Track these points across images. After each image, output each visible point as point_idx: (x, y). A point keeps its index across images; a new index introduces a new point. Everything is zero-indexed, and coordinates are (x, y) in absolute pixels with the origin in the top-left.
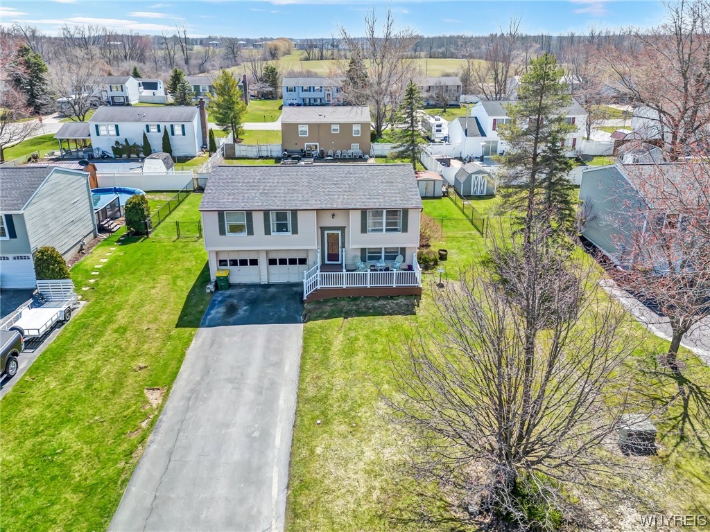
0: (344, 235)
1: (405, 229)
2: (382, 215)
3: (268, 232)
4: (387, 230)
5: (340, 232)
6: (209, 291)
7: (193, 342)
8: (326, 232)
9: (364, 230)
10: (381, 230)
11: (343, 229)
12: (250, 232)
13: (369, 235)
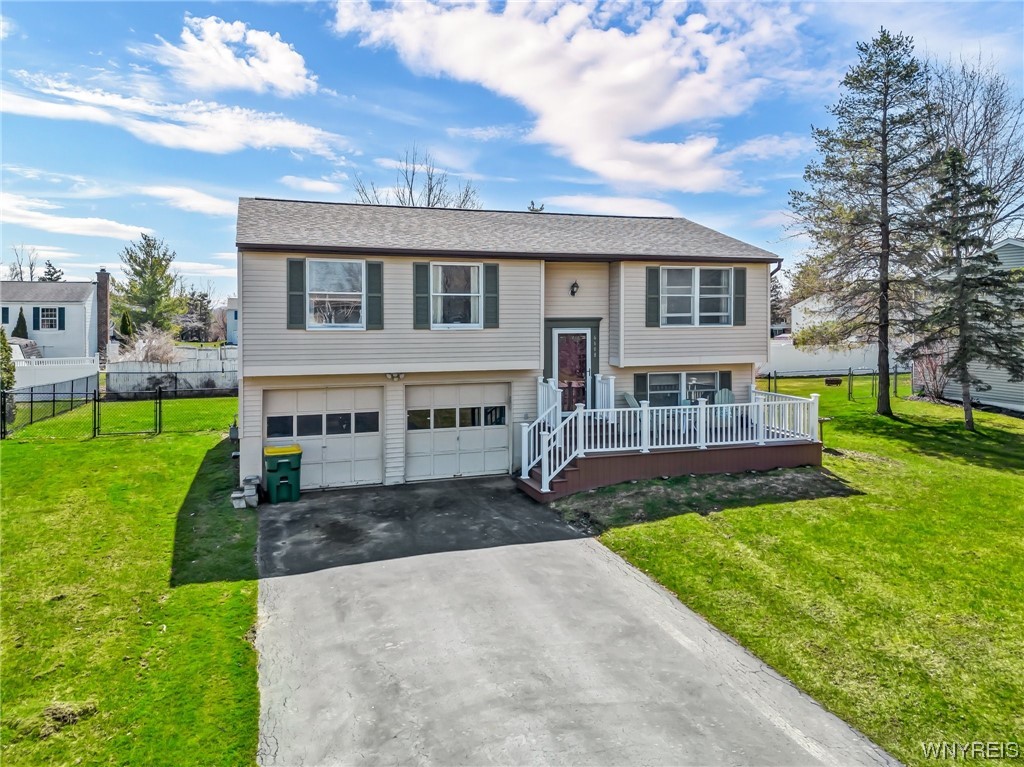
0: (598, 341)
1: (740, 319)
2: (690, 282)
3: (421, 320)
4: (703, 320)
5: (588, 332)
6: (243, 504)
7: (261, 613)
8: (556, 332)
9: (652, 320)
10: (688, 321)
11: (594, 324)
12: (376, 321)
13: (665, 331)
